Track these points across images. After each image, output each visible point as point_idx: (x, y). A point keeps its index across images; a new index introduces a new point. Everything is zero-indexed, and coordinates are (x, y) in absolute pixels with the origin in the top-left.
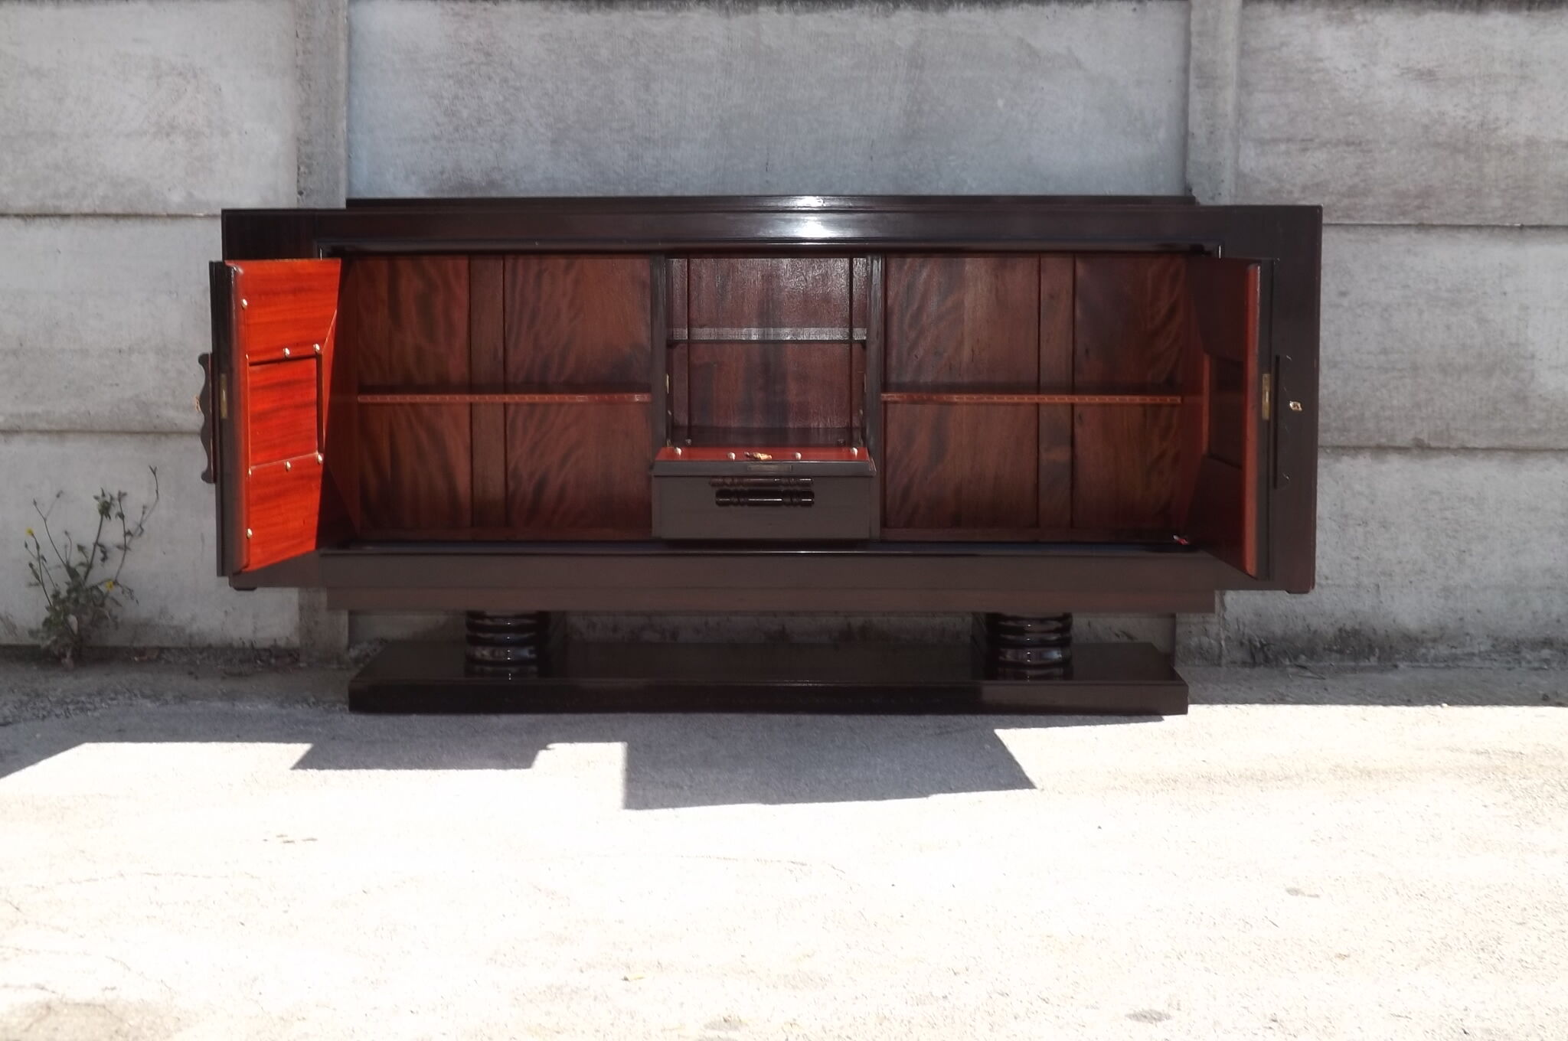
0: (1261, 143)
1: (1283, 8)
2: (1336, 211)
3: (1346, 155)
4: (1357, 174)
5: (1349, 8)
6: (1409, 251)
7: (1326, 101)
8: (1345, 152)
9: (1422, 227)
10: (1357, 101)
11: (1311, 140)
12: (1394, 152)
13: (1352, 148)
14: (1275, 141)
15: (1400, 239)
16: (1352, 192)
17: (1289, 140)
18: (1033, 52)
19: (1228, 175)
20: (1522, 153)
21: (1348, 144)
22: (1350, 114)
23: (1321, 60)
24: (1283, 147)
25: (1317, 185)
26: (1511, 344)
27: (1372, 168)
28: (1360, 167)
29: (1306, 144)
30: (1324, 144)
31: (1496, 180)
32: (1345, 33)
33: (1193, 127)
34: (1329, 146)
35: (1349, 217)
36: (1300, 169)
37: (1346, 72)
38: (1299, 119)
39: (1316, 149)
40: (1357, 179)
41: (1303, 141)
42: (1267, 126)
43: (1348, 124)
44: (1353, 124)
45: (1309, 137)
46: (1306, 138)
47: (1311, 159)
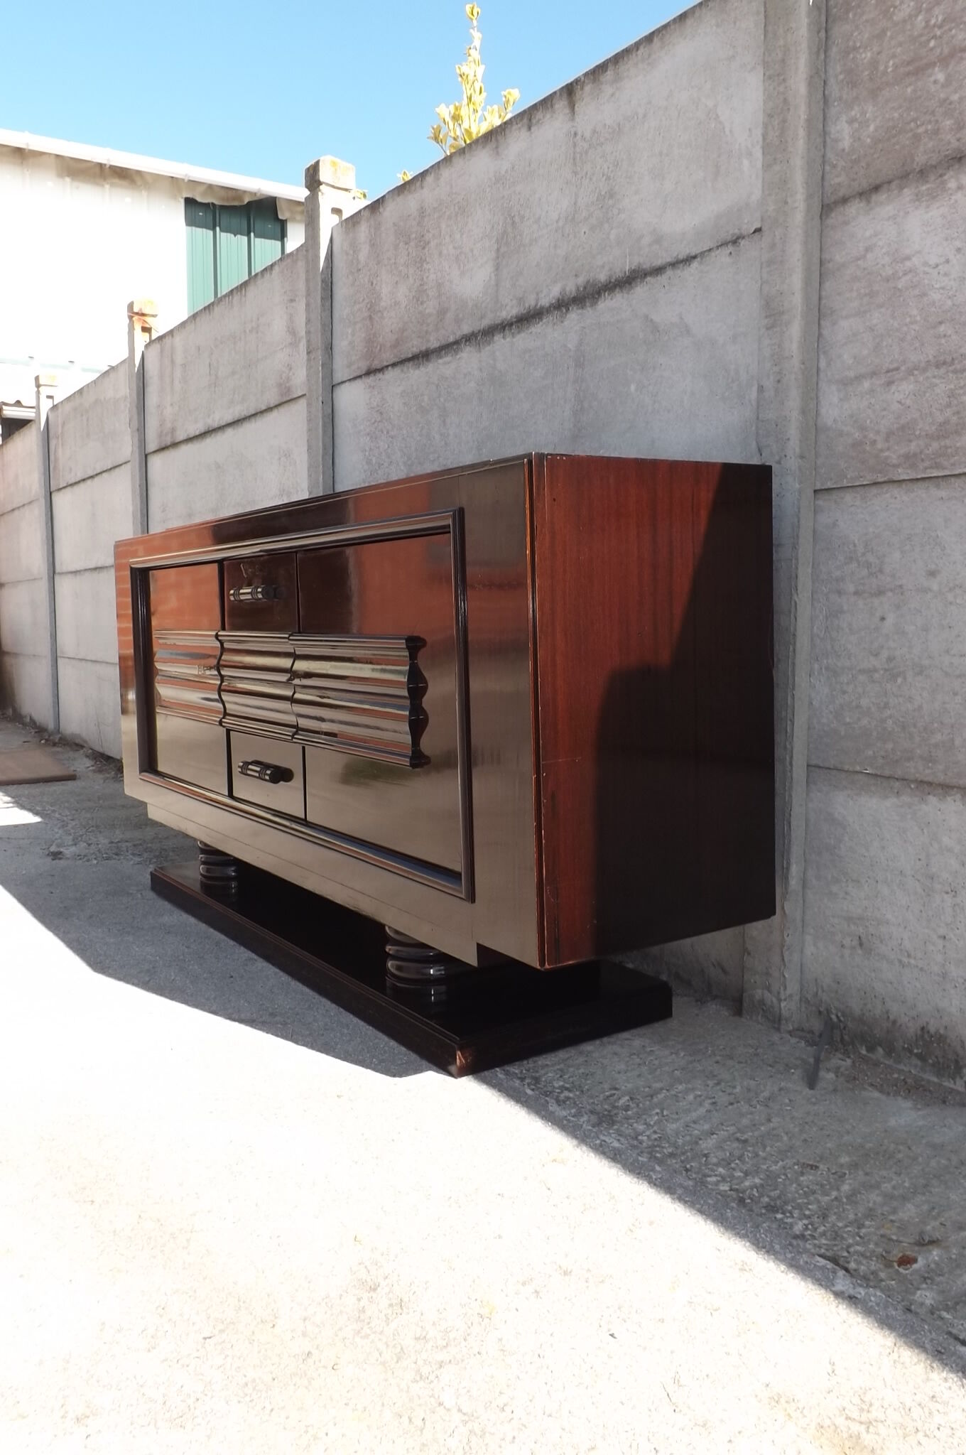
0: (845, 383)
1: (869, 202)
2: (923, 460)
3: (937, 381)
4: (949, 405)
5: (941, 176)
7: (915, 312)
8: (934, 377)
10: (949, 303)
11: (897, 369)
13: (943, 371)
14: (859, 378)
16: (942, 431)
17: (874, 374)
18: (655, 328)
21: (938, 366)
22: (941, 323)
23: (908, 258)
24: (866, 385)
25: (903, 428)
28: (952, 395)
29: (890, 376)
30: (910, 372)
32: (936, 212)
34: (916, 372)
35: (937, 466)
36: (885, 410)
37: (937, 266)
38: (885, 343)
39: (902, 379)
40: (949, 412)
41: (888, 371)
42: (851, 362)
43: (939, 337)
44: (945, 336)
45: (895, 365)
46: (891, 367)
47: (896, 394)
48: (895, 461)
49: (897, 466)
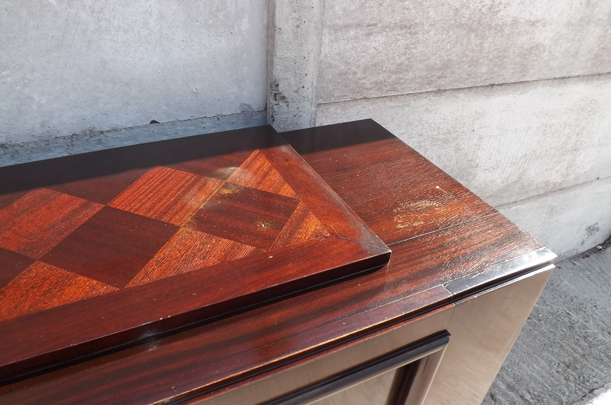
0: (336, 29)
2: (386, 86)
4: (404, 54)
6: (427, 110)
8: (399, 35)
9: (439, 92)
11: (375, 25)
12: (432, 33)
13: (404, 31)
14: (347, 27)
15: (423, 102)
16: (400, 69)
17: (358, 25)
19: (311, 69)
20: (507, 31)
21: (401, 28)
24: (352, 33)
25: (375, 65)
26: (469, 161)
27: (415, 48)
28: (407, 47)
29: (371, 29)
30: (384, 29)
31: (488, 53)
33: (280, 22)
34: (387, 30)
35: (394, 90)
36: (364, 52)
38: (368, 5)
39: (378, 33)
40: (403, 58)
41: (368, 26)
42: (341, 13)
43: (404, 8)
44: (408, 9)
45: (374, 22)
46: (371, 23)
47: (374, 42)
48: (368, 86)
49: (370, 89)
